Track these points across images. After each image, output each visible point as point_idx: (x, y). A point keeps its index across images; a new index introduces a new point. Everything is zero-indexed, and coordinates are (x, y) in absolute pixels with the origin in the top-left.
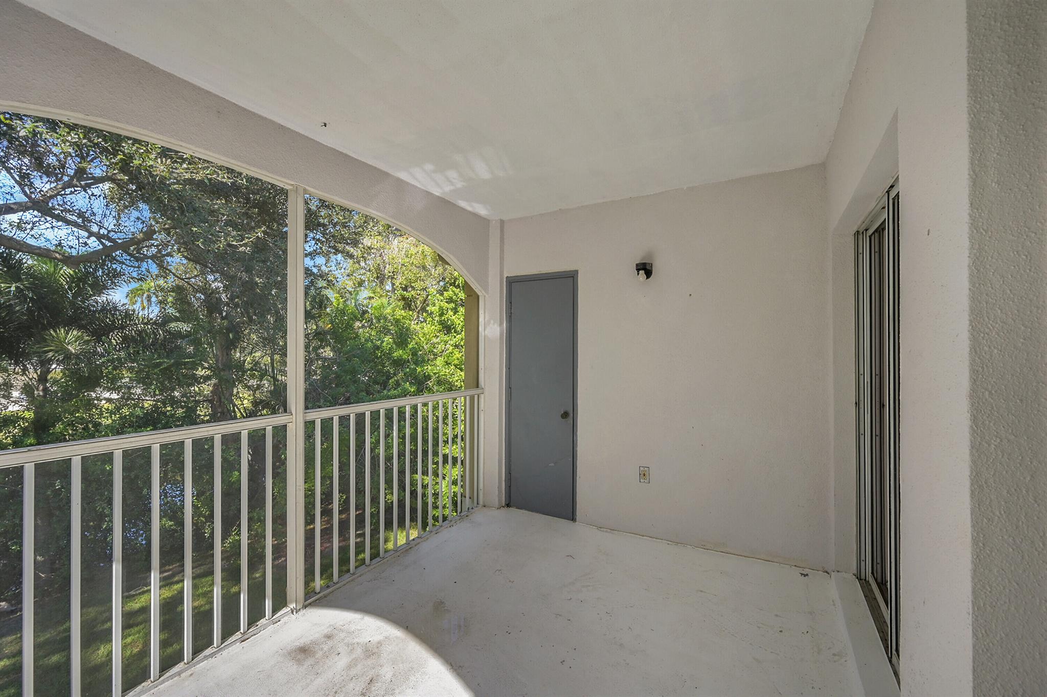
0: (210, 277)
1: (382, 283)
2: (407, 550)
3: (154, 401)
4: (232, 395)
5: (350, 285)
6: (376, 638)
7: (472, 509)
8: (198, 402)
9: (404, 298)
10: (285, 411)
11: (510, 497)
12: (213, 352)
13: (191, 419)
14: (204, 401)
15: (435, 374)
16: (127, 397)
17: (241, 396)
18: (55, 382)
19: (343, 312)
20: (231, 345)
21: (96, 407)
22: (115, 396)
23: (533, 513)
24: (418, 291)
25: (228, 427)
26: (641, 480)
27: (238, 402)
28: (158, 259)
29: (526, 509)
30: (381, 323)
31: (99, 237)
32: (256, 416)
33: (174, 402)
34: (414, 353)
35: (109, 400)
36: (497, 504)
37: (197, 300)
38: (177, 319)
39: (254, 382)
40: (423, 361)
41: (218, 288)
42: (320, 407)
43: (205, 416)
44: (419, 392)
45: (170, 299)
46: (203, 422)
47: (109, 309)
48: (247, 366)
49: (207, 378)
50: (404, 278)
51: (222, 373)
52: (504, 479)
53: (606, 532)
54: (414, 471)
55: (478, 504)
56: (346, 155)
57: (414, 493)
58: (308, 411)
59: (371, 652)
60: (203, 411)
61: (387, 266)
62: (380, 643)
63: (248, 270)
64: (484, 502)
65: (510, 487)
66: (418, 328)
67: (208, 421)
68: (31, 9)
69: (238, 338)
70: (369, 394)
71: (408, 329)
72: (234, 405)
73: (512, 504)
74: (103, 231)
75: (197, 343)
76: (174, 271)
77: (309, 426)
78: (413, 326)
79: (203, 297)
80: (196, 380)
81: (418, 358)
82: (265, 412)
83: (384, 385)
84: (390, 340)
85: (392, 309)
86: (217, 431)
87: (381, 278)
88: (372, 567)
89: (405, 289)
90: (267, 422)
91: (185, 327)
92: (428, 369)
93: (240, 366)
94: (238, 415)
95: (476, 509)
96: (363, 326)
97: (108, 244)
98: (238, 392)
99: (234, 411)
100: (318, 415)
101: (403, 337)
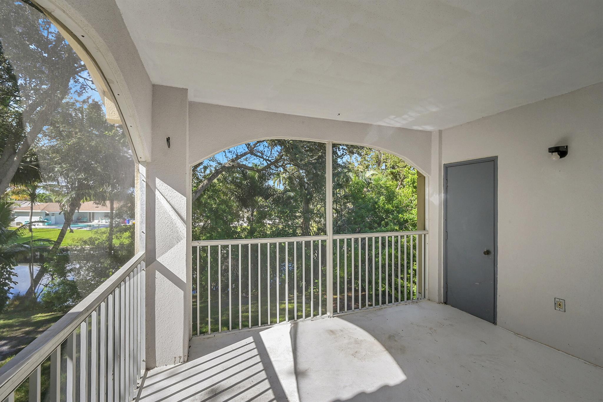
0: (301, 171)
1: (379, 165)
2: (380, 309)
3: (282, 225)
4: (309, 224)
5: (361, 168)
6: (360, 338)
7: (421, 299)
8: (297, 227)
9: (392, 173)
10: (326, 235)
11: (447, 298)
12: (302, 205)
13: (294, 234)
14: (299, 227)
15: (410, 219)
16: (274, 223)
17: (313, 225)
18: (255, 216)
19: (357, 183)
20: (308, 202)
21: (265, 226)
22: (271, 223)
23: (464, 312)
24: (401, 168)
25: (307, 239)
26: (557, 308)
27: (311, 228)
28: (283, 166)
29: (458, 308)
30: (378, 189)
31: (266, 160)
32: (318, 235)
33: (289, 226)
34: (397, 207)
35: (269, 224)
36: (437, 301)
37: (296, 182)
38: (289, 191)
39: (317, 219)
40: (403, 211)
41: (303, 176)
42: (346, 233)
43: (299, 233)
44: (401, 229)
45: (287, 182)
46: (299, 236)
47: (269, 188)
48: (315, 212)
49: (300, 217)
50: (392, 161)
51: (305, 215)
52: (442, 287)
53: (523, 338)
54: (397, 276)
55: (424, 297)
56: (349, 122)
57: (396, 289)
58: (334, 235)
59: (357, 342)
60: (299, 231)
61: (382, 155)
62: (361, 341)
63: (315, 168)
64: (429, 297)
65: (447, 292)
66: (400, 191)
67: (300, 236)
68: (259, 111)
69: (311, 199)
70: (371, 229)
71: (393, 193)
72: (310, 230)
73: (448, 302)
74: (267, 158)
75: (296, 201)
76: (288, 170)
77: (335, 241)
78: (397, 190)
79: (298, 181)
80: (296, 217)
81: (400, 209)
82: (322, 234)
83: (379, 224)
84: (384, 198)
85: (386, 180)
86: (303, 239)
87: (379, 163)
88: (361, 311)
89: (393, 168)
90: (319, 238)
91: (292, 194)
92: (406, 216)
93: (312, 212)
94: (312, 234)
95: (423, 300)
96: (368, 191)
97: (269, 163)
98: (311, 224)
99: (310, 232)
100: (338, 237)
101: (391, 197)
